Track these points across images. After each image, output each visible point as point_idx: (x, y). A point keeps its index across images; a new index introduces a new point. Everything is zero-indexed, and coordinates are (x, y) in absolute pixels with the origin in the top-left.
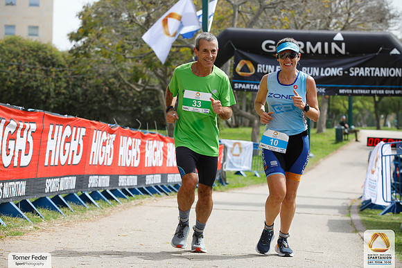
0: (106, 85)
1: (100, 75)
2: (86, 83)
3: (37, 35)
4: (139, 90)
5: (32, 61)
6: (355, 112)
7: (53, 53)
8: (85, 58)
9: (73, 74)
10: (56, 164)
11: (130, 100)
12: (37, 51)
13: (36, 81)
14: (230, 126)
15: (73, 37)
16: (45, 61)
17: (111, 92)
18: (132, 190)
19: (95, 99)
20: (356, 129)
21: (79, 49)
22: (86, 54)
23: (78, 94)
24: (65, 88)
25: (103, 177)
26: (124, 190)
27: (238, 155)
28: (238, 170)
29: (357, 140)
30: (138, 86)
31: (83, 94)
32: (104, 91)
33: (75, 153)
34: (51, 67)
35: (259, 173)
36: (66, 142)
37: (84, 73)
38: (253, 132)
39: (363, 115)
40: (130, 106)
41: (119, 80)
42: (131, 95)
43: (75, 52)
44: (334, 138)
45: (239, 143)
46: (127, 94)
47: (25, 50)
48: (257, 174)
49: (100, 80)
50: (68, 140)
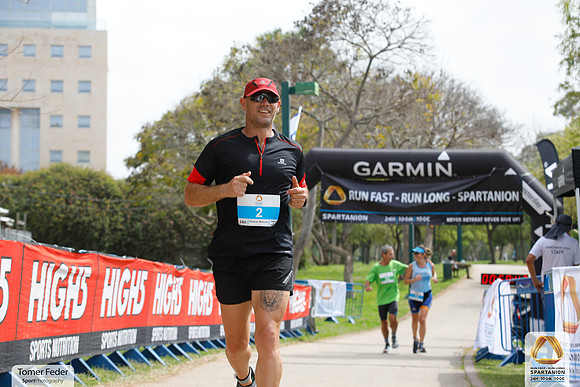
0: (171, 218)
1: (163, 207)
2: (147, 216)
3: (88, 161)
4: (209, 223)
5: (82, 192)
6: (466, 243)
7: (107, 181)
8: (145, 188)
9: (131, 206)
10: (114, 314)
11: (199, 236)
12: (89, 180)
13: (88, 215)
14: (318, 264)
15: (131, 163)
16: (98, 191)
17: (176, 226)
18: (204, 343)
19: (158, 235)
20: (467, 263)
21: (138, 176)
22: (147, 183)
23: (138, 229)
24: (122, 223)
25: (169, 328)
26: (195, 344)
27: (329, 298)
28: (329, 316)
29: (468, 277)
30: (208, 218)
31: (143, 230)
32: (168, 226)
33: (136, 301)
34: (105, 199)
35: (354, 318)
36: (124, 288)
37: (144, 205)
38: (345, 270)
39: (475, 247)
40: (200, 242)
41: (186, 213)
42: (200, 229)
43: (134, 180)
44: (442, 275)
45: (329, 284)
46: (195, 228)
47: (75, 179)
48: (352, 321)
49: (164, 213)
50: (127, 286)
